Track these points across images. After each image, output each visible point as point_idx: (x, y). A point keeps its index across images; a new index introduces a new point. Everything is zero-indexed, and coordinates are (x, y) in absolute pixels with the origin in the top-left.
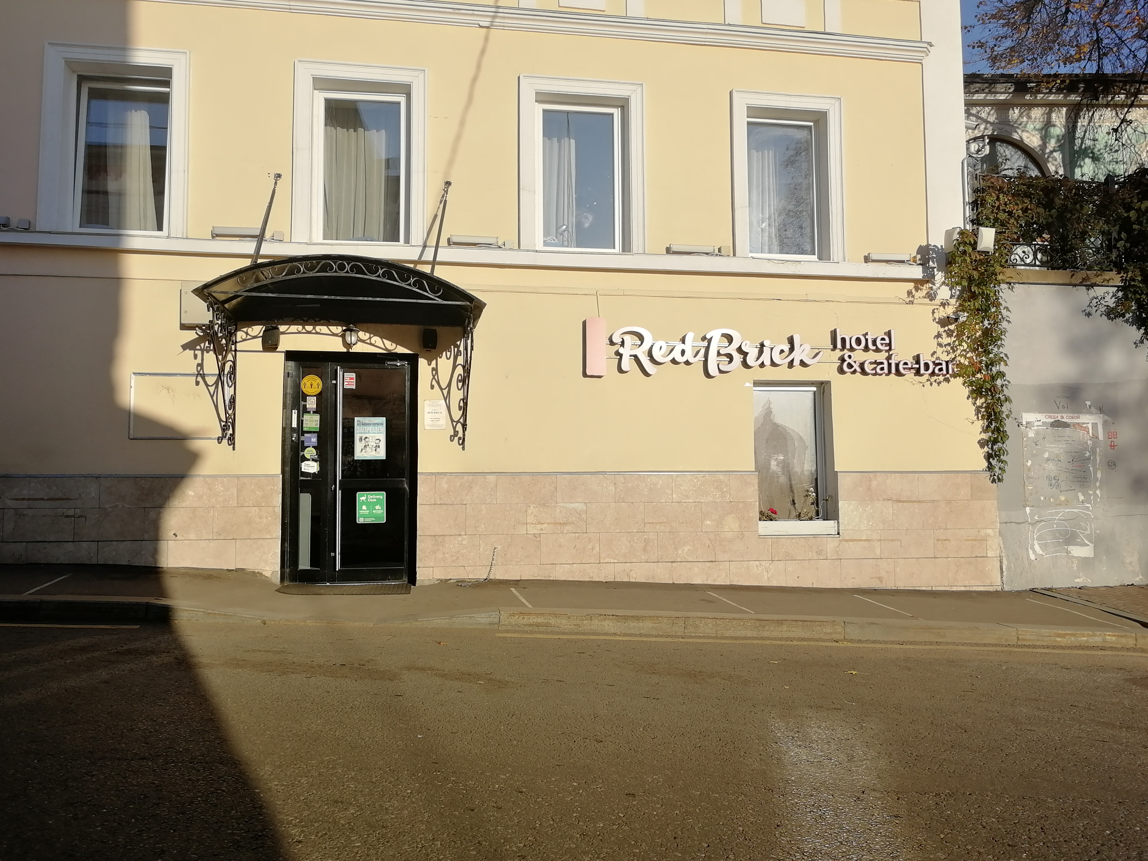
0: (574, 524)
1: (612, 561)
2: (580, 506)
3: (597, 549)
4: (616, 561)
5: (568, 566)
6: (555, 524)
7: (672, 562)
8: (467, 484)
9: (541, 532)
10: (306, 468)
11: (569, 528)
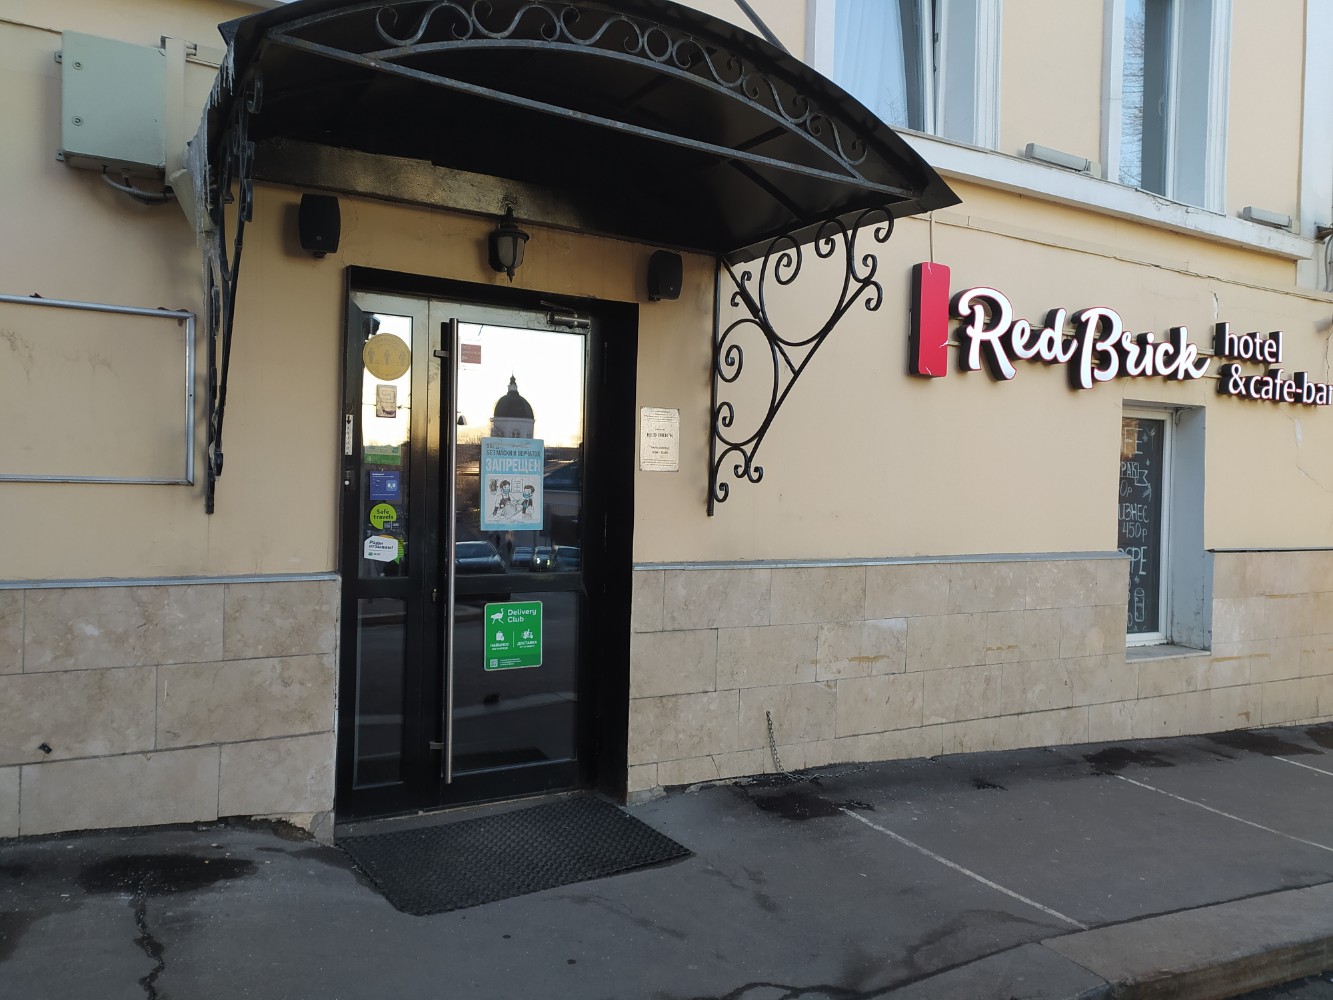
0: (888, 657)
1: (940, 721)
2: (898, 624)
3: (919, 703)
4: (944, 721)
5: (877, 737)
6: (861, 659)
7: (1018, 714)
8: (721, 588)
9: (838, 676)
10: (374, 550)
11: (881, 665)
